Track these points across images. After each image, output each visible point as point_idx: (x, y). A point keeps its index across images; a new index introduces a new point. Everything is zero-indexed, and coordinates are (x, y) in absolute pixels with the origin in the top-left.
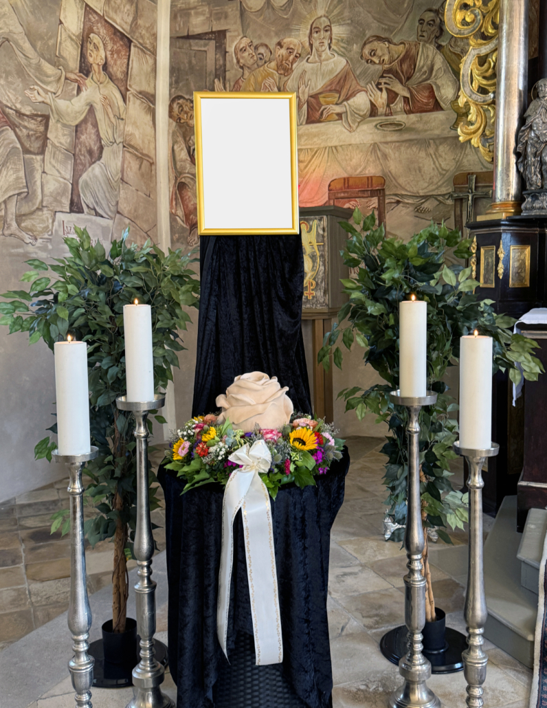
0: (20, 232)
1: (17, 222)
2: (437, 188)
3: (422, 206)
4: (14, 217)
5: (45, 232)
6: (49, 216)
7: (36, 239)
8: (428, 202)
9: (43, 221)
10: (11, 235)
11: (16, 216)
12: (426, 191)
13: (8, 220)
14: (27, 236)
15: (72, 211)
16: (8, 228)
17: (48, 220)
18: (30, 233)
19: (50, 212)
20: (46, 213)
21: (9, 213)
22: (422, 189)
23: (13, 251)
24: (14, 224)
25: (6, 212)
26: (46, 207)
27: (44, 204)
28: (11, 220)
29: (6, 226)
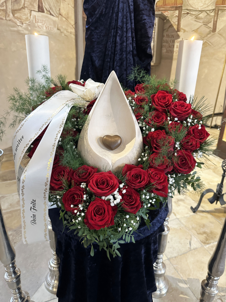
0: (14, 19)
1: (12, 13)
2: (207, 7)
3: (199, 16)
4: (11, 11)
5: (26, 20)
6: (28, 12)
7: (23, 24)
8: (202, 13)
9: (25, 15)
10: (10, 20)
11: (12, 10)
12: (202, 8)
13: (8, 12)
14: (18, 22)
15: (39, 11)
16: (8, 16)
17: (28, 14)
18: (19, 20)
19: (28, 10)
20: (26, 11)
21: (8, 8)
22: (200, 7)
23: (12, 29)
24: (11, 15)
25: (6, 7)
26: (26, 7)
27: (26, 5)
28: (9, 12)
29: (7, 15)
